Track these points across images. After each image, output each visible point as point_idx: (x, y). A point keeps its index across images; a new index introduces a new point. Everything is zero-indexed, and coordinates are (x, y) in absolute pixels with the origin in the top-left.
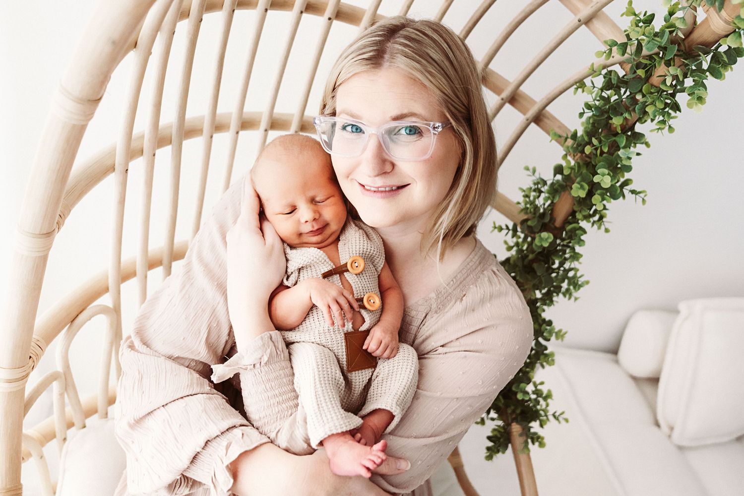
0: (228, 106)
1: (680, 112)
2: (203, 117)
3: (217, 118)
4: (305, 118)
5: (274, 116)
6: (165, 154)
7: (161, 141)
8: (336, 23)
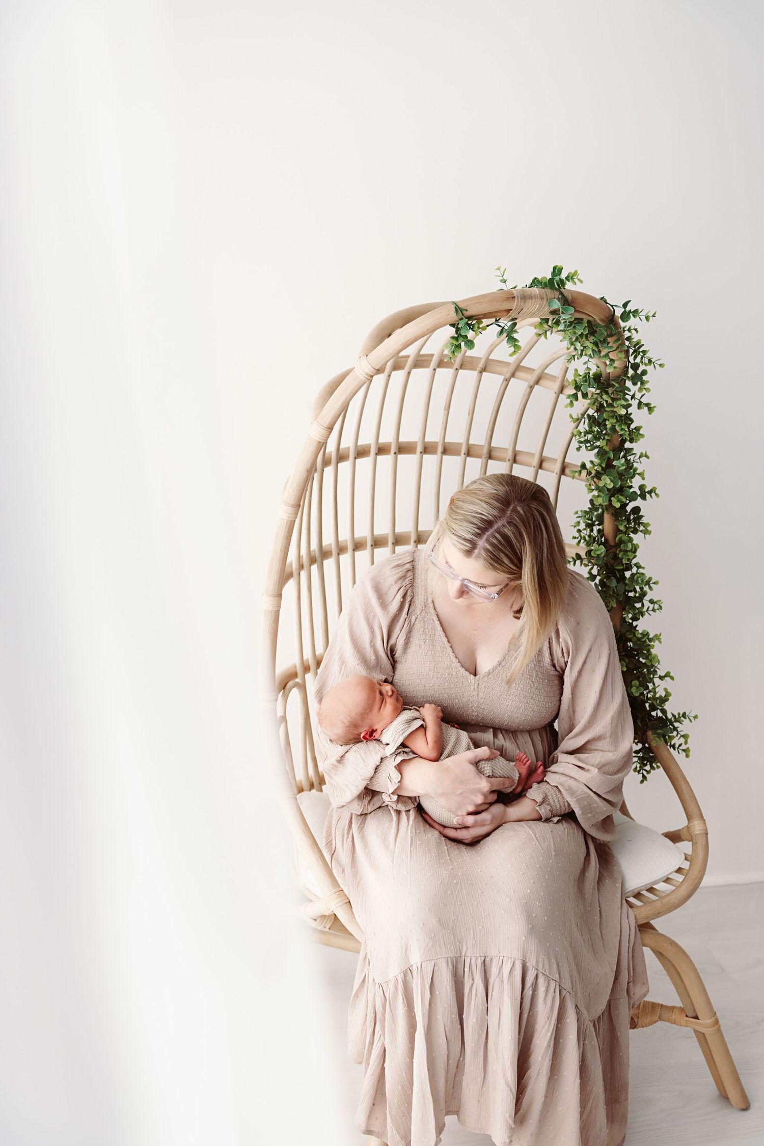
0: (345, 536)
1: (643, 516)
2: (331, 544)
3: (340, 543)
4: (396, 534)
5: (374, 536)
6: (314, 568)
7: (312, 561)
8: (400, 457)
